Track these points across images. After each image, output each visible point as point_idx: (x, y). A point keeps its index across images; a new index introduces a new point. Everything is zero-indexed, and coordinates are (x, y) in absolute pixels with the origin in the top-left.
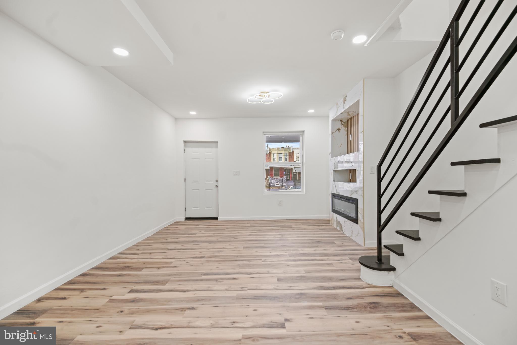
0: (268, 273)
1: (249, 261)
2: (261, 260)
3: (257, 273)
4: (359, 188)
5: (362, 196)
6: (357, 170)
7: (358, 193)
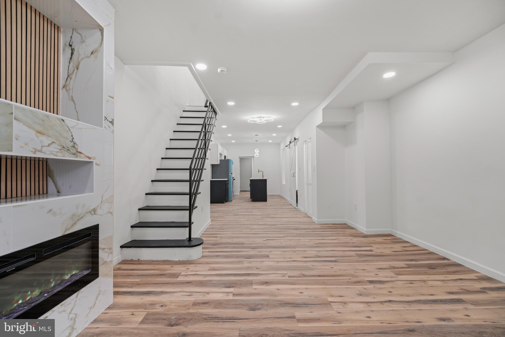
0: (277, 262)
1: (304, 276)
2: (289, 277)
3: (288, 261)
4: (103, 200)
5: (110, 213)
6: (96, 164)
7: (99, 212)
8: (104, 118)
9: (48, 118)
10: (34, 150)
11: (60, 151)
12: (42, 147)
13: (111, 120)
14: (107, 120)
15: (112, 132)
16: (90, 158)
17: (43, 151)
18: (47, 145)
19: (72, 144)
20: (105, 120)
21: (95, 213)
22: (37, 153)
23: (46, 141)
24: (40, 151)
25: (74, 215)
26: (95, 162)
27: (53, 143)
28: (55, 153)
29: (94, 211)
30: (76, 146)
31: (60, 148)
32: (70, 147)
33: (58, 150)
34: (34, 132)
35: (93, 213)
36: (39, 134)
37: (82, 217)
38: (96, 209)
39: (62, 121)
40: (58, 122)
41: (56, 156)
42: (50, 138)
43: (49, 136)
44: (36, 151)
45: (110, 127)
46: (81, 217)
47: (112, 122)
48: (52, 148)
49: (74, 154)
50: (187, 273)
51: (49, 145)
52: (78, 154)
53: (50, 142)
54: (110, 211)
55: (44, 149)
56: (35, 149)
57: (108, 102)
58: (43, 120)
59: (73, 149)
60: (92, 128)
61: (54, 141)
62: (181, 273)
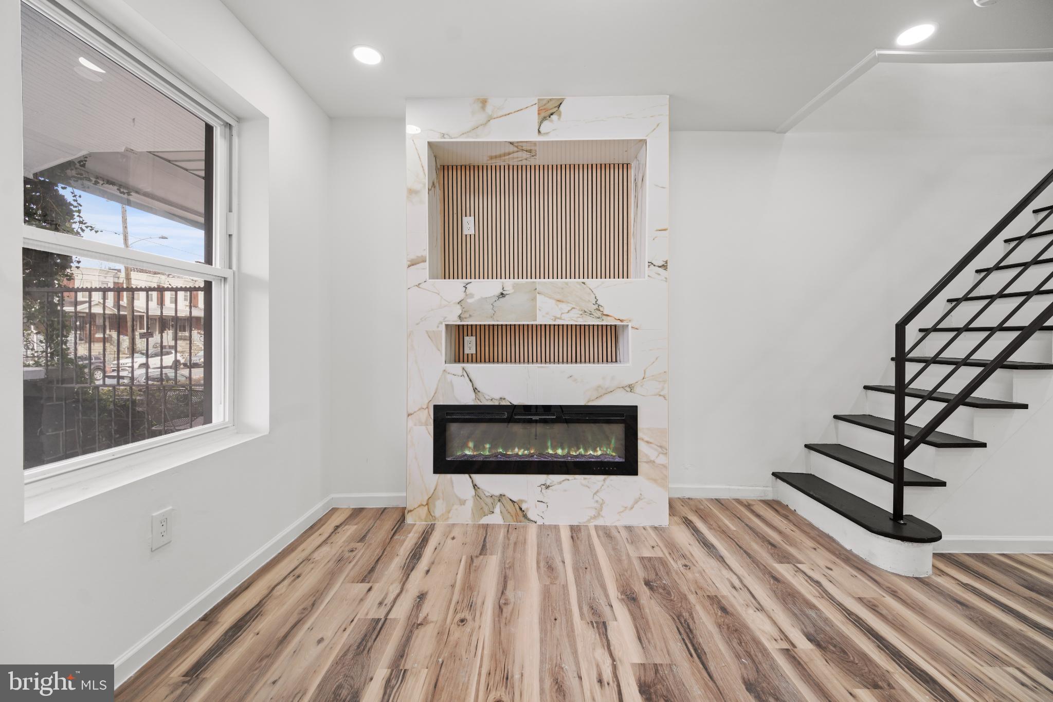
4: (646, 376)
5: (660, 395)
6: (632, 327)
7: (638, 389)
8: (647, 264)
9: (568, 285)
10: (553, 318)
11: (581, 316)
12: (561, 314)
13: (661, 263)
14: (654, 265)
15: (665, 279)
16: (621, 321)
17: (563, 318)
18: (567, 311)
19: (596, 306)
20: (649, 267)
21: (632, 391)
22: (558, 320)
23: (565, 307)
24: (560, 318)
25: (599, 387)
26: (630, 325)
27: (573, 309)
28: (574, 319)
29: (631, 388)
30: (601, 309)
31: (581, 313)
32: (593, 311)
33: (579, 315)
34: (554, 302)
35: (629, 389)
36: (558, 303)
37: (611, 392)
38: (633, 385)
39: (583, 284)
40: (579, 286)
41: (577, 322)
42: (569, 304)
43: (568, 303)
44: (556, 318)
45: (659, 274)
46: (609, 390)
47: (663, 265)
48: (572, 314)
49: (599, 318)
50: (812, 571)
51: (568, 312)
52: (604, 317)
53: (570, 308)
54: (662, 393)
55: (564, 316)
56: (555, 317)
57: (655, 239)
58: (562, 288)
59: (597, 312)
60: (626, 283)
61: (574, 306)
62: (800, 563)
